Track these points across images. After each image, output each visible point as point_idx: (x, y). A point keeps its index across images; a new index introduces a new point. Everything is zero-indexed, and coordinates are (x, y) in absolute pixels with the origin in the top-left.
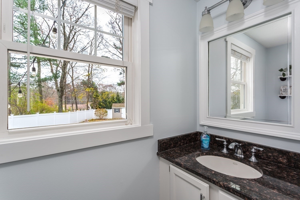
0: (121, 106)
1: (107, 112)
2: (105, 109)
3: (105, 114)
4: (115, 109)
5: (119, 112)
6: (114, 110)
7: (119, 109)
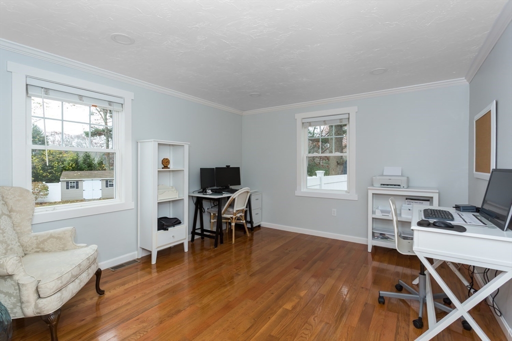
0: (81, 177)
1: (46, 189)
2: (44, 182)
3: (41, 193)
4: (67, 183)
5: (77, 188)
6: (65, 183)
7: (77, 182)
